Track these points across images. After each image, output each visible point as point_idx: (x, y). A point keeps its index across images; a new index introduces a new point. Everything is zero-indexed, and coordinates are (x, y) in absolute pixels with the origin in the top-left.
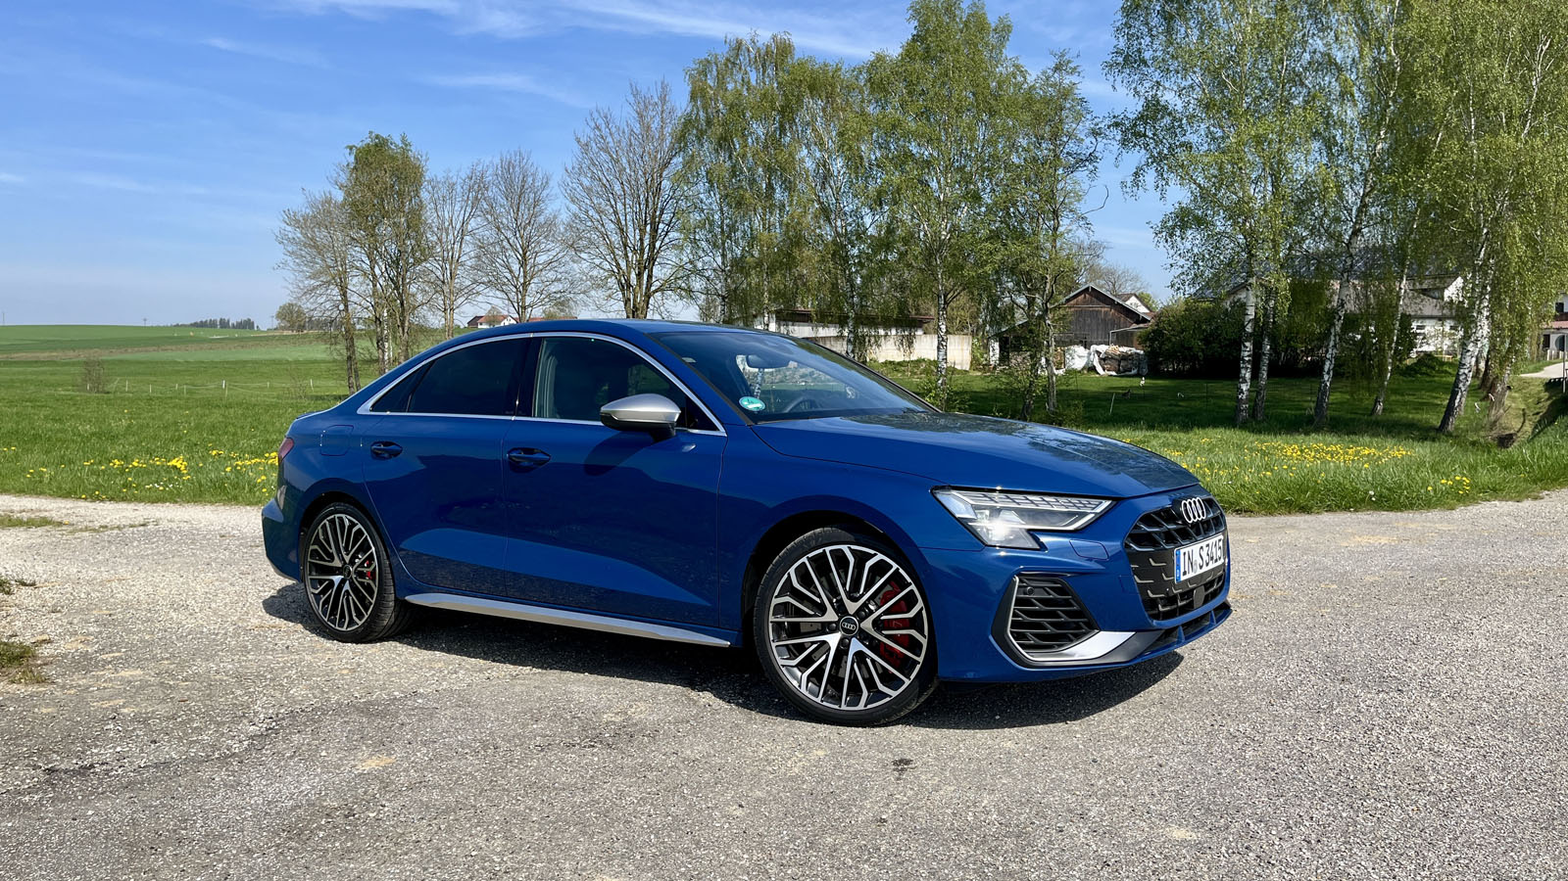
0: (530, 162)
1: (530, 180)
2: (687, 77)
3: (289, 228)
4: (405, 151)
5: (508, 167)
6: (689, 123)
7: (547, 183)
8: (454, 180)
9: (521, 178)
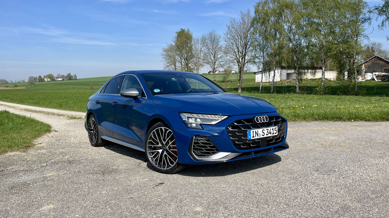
0: (216, 33)
1: (216, 37)
2: (254, 7)
3: (163, 52)
4: (188, 32)
5: (211, 34)
6: (255, 19)
7: (220, 37)
8: (199, 38)
9: (214, 37)
